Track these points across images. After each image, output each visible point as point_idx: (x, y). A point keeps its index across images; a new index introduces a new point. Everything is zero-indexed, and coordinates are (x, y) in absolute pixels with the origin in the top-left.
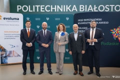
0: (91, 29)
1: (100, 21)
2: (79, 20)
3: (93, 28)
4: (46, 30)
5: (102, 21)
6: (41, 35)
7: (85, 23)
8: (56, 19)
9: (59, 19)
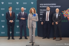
1: (55, 5)
2: (41, 4)
5: (56, 5)
7: (45, 7)
8: (24, 3)
9: (26, 3)
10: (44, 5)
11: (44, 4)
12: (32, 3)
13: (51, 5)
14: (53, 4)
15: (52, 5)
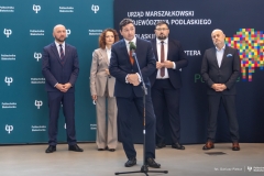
0: (158, 41)
1: (190, 18)
2: (131, 14)
3: (161, 38)
4: (64, 44)
5: (194, 18)
6: (52, 55)
7: (150, 22)
8: (62, 10)
9: (70, 9)
10: (144, 18)
11: (148, 14)
12: (95, 9)
13: (175, 18)
14: (182, 13)
15: (180, 18)
